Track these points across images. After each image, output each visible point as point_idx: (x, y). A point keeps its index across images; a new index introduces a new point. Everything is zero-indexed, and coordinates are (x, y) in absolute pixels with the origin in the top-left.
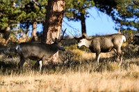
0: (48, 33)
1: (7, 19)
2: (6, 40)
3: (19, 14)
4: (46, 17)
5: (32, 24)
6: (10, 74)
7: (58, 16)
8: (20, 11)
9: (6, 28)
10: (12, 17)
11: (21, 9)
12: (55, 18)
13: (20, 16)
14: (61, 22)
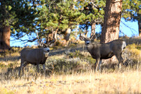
0: (107, 34)
1: (67, 20)
2: (67, 40)
3: (79, 16)
4: (104, 18)
5: (91, 25)
6: (71, 73)
7: (116, 17)
8: (79, 13)
9: (66, 29)
10: (72, 19)
11: (80, 11)
12: (113, 19)
13: (80, 17)
14: (119, 23)
